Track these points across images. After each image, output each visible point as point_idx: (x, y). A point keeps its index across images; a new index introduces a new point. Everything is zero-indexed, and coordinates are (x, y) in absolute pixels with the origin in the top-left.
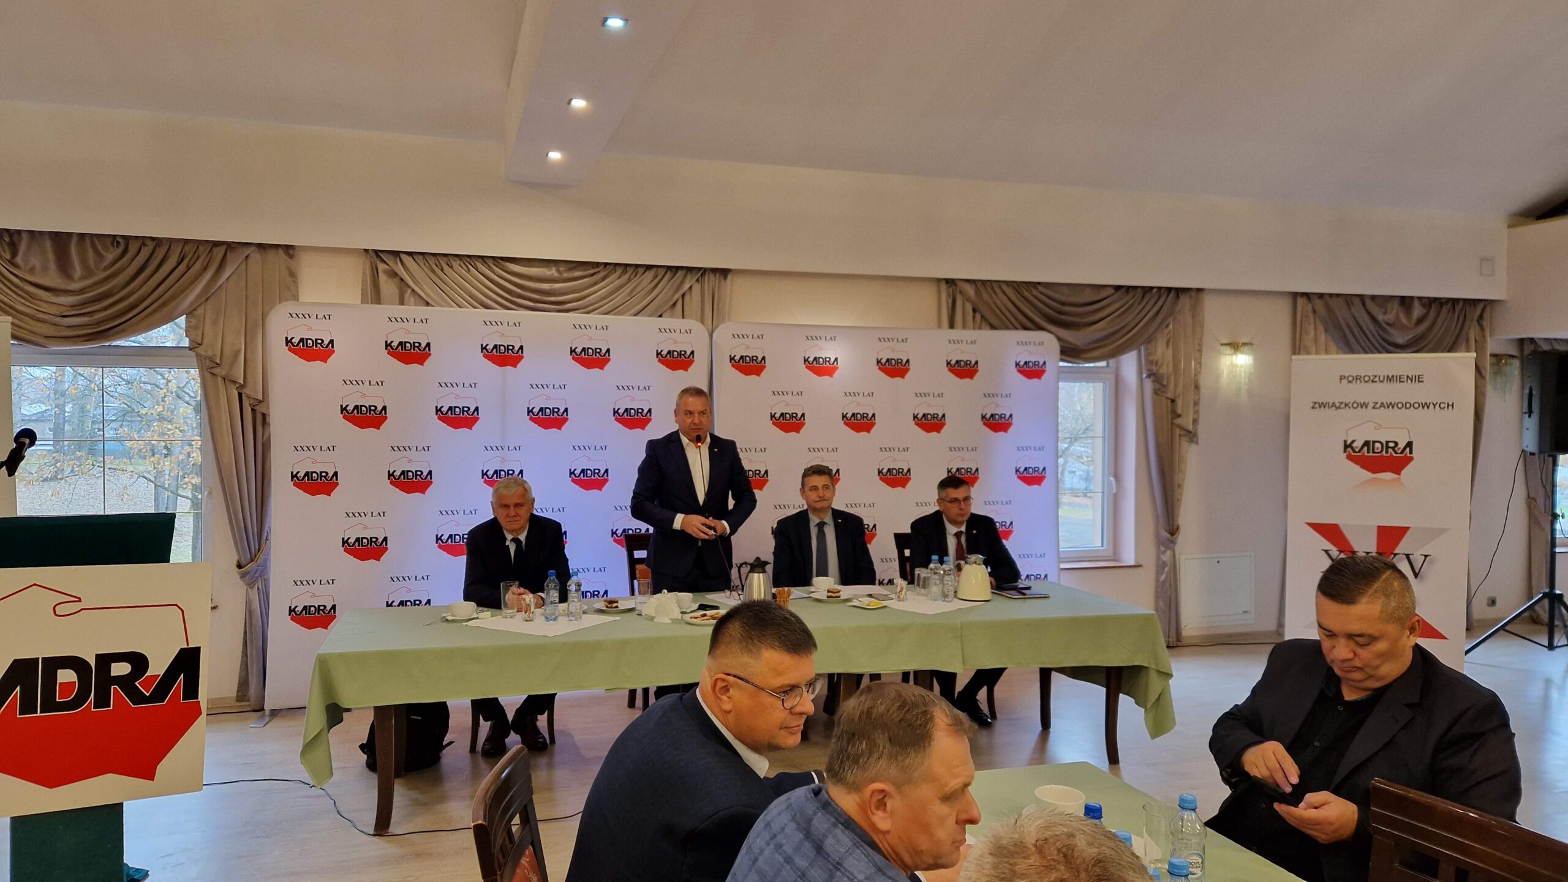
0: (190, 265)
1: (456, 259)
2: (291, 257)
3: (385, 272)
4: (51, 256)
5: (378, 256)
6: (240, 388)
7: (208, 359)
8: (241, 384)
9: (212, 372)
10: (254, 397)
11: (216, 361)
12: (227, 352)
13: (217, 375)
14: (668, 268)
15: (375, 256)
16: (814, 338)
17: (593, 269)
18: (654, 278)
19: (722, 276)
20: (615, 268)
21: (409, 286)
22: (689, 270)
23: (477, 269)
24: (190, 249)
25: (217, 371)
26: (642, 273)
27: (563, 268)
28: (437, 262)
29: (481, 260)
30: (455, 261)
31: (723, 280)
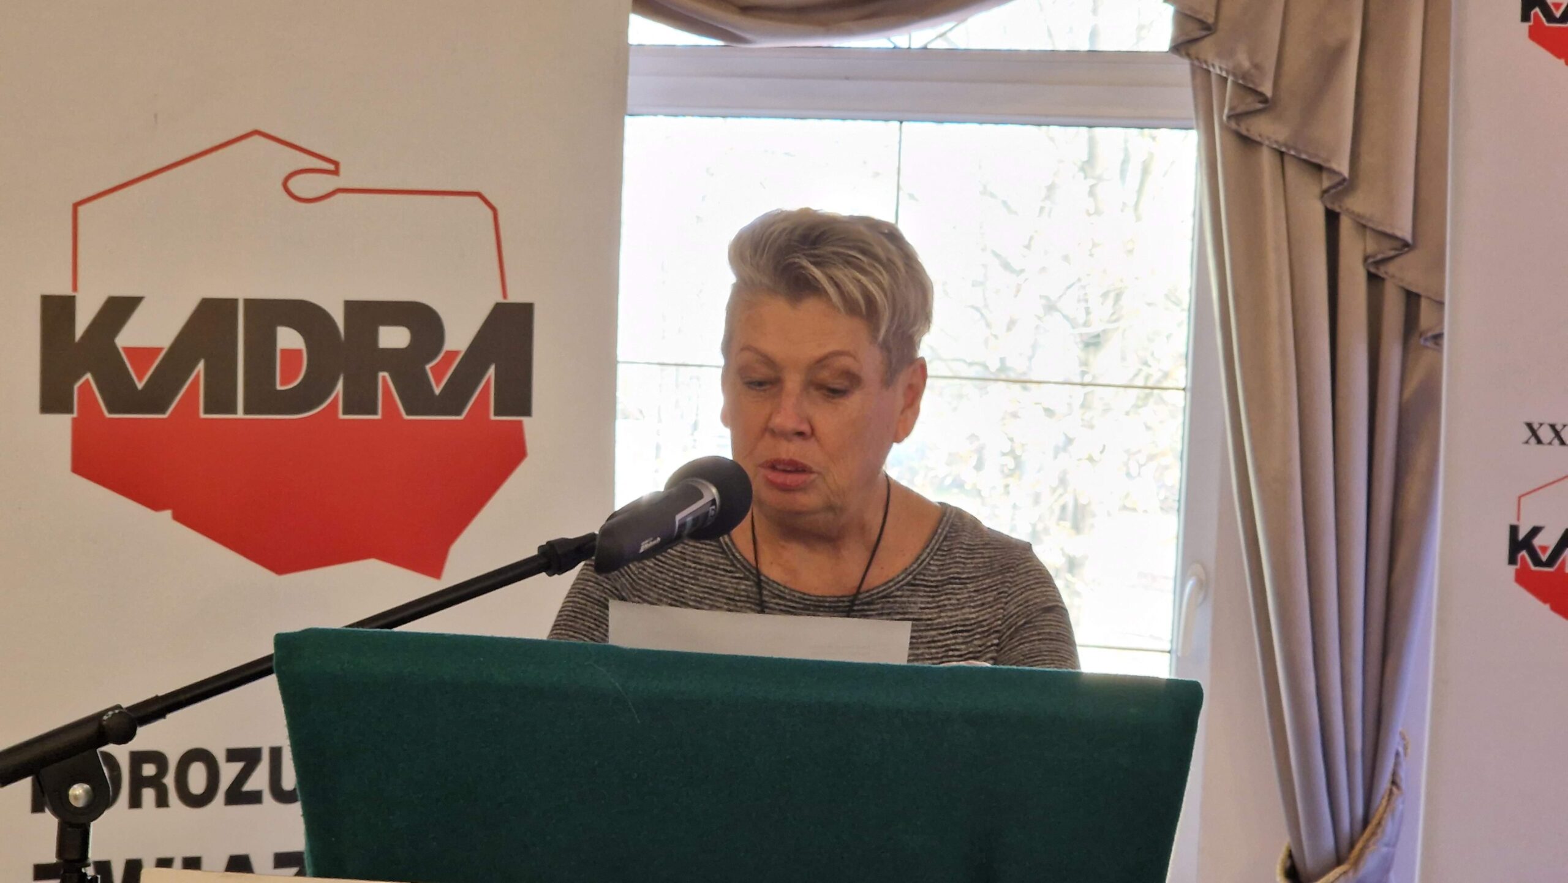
6: (1333, 191)
7: (1235, 83)
8: (1337, 179)
9: (1244, 132)
10: (1380, 228)
11: (1261, 89)
12: (1299, 56)
13: (1260, 144)
25: (1261, 127)
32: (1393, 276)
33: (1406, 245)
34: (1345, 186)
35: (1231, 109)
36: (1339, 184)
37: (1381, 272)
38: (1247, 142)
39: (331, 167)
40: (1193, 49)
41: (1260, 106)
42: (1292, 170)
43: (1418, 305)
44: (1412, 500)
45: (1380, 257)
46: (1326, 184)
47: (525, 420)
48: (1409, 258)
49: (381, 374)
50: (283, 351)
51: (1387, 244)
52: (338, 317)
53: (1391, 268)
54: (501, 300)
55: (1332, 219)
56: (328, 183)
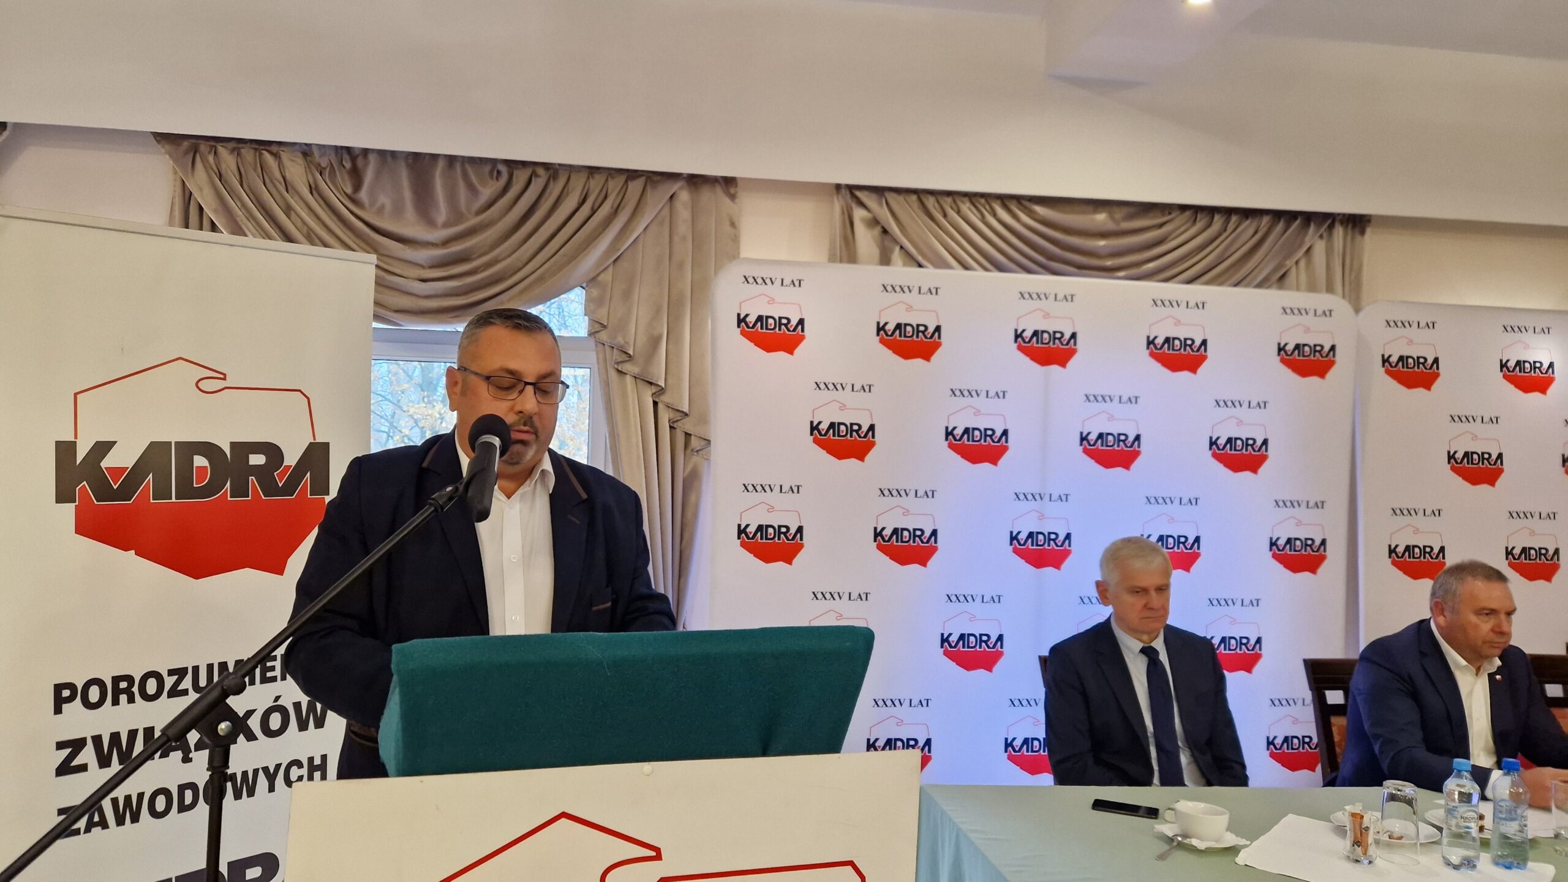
1: (966, 200)
2: (733, 197)
3: (863, 220)
4: (407, 195)
5: (854, 195)
6: (657, 393)
7: (616, 348)
8: (660, 388)
9: (620, 369)
10: (677, 408)
11: (629, 352)
12: (642, 340)
13: (625, 374)
14: (1278, 215)
15: (849, 196)
16: (1516, 329)
17: (1163, 215)
18: (1256, 232)
19: (1357, 230)
20: (1197, 215)
21: (896, 241)
22: (1308, 218)
23: (994, 215)
24: (596, 184)
25: (627, 367)
26: (1236, 224)
27: (1119, 214)
28: (936, 205)
29: (999, 202)
30: (963, 202)
31: (1358, 237)
32: (680, 427)
33: (686, 415)
34: (662, 391)
35: (616, 360)
36: (660, 390)
37: (675, 426)
38: (620, 372)
39: (222, 376)
40: (597, 335)
42: (640, 383)
43: (690, 440)
45: (675, 420)
46: (654, 391)
48: (687, 420)
49: (250, 478)
50: (197, 467)
51: (679, 414)
52: (227, 450)
53: (679, 424)
54: (313, 441)
55: (655, 404)
56: (221, 384)
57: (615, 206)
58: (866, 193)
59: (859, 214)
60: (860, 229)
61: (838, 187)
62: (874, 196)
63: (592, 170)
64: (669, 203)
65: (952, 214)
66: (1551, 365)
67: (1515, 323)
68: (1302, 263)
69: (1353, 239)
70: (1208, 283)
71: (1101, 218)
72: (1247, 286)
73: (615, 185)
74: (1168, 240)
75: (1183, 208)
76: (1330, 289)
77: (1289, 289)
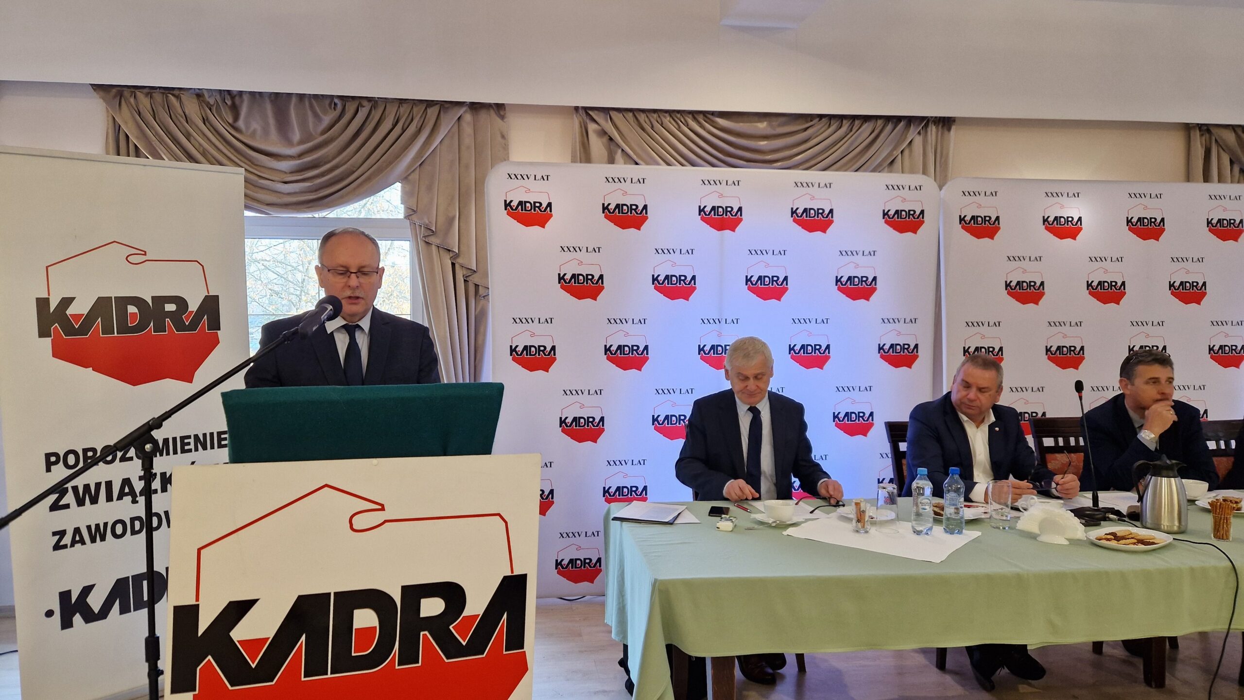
0: (405, 128)
1: (667, 115)
2: (502, 117)
3: (595, 131)
4: (272, 121)
5: (588, 114)
6: (454, 257)
7: (424, 227)
8: (455, 254)
9: (427, 241)
10: (468, 267)
11: (431, 229)
12: (442, 219)
13: (432, 244)
14: (888, 119)
15: (585, 114)
16: (1055, 195)
17: (807, 122)
18: (873, 131)
19: (945, 128)
20: (830, 121)
21: (618, 146)
22: (910, 120)
23: (687, 126)
24: (404, 110)
25: (432, 240)
26: (859, 126)
27: (776, 122)
28: (646, 119)
29: (690, 116)
30: (665, 117)
31: (946, 132)
32: (471, 280)
33: (475, 271)
34: (457, 256)
35: (423, 234)
36: (456, 255)
37: (468, 279)
38: (427, 243)
39: (143, 253)
40: (410, 218)
41: (432, 233)
42: (442, 251)
43: (479, 288)
44: (480, 342)
45: (467, 275)
46: (451, 255)
47: (218, 331)
48: (475, 275)
49: (166, 319)
50: (130, 313)
51: (469, 271)
52: (150, 302)
53: (470, 278)
54: (207, 294)
55: (453, 265)
56: (144, 258)
57: (419, 127)
58: (596, 112)
59: (592, 127)
60: (593, 137)
61: (576, 108)
62: (602, 114)
63: (402, 101)
64: (457, 122)
65: (657, 126)
66: (1080, 219)
67: (1054, 191)
68: (906, 153)
69: (942, 134)
70: (837, 170)
71: (762, 126)
72: (865, 171)
73: (418, 111)
74: (811, 139)
75: (821, 117)
76: (925, 172)
77: (895, 172)
